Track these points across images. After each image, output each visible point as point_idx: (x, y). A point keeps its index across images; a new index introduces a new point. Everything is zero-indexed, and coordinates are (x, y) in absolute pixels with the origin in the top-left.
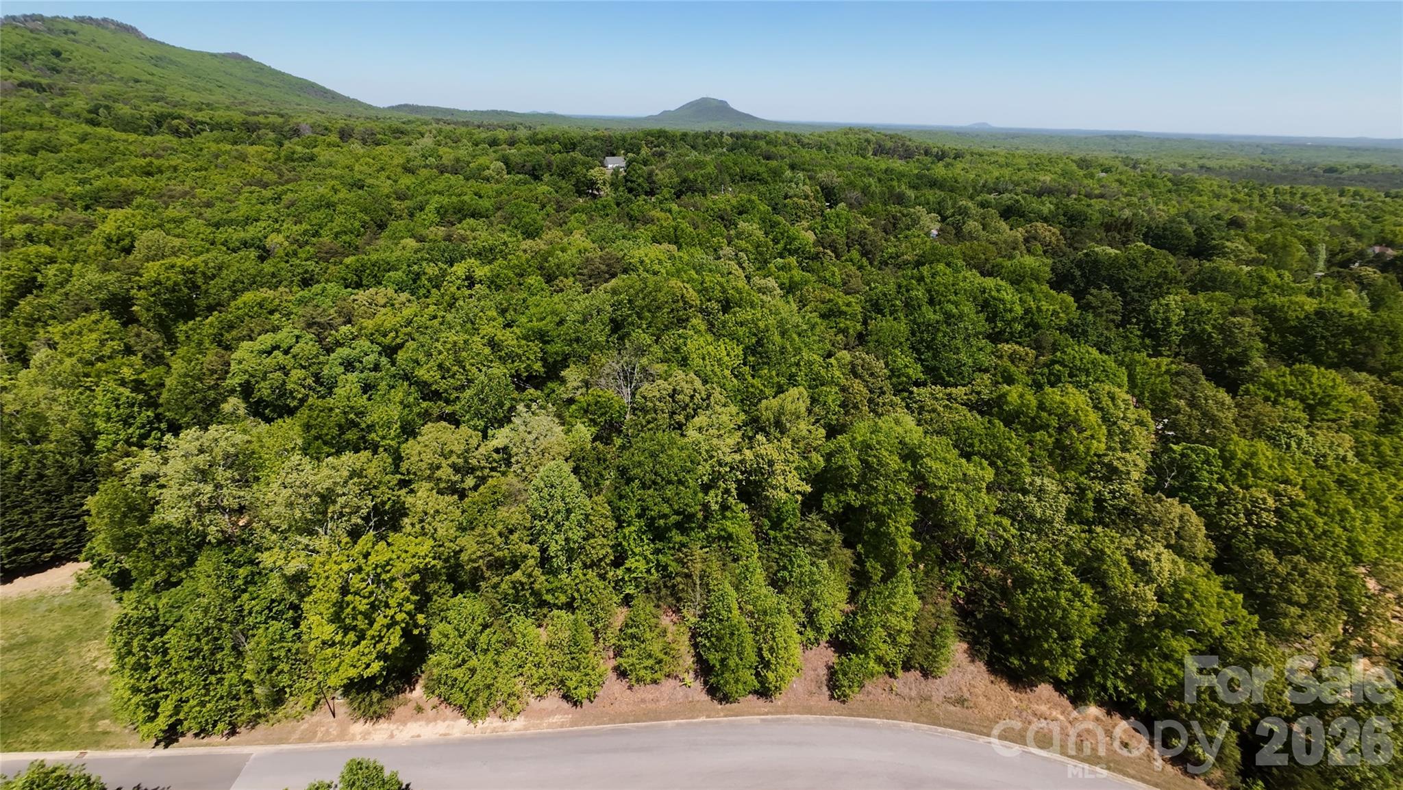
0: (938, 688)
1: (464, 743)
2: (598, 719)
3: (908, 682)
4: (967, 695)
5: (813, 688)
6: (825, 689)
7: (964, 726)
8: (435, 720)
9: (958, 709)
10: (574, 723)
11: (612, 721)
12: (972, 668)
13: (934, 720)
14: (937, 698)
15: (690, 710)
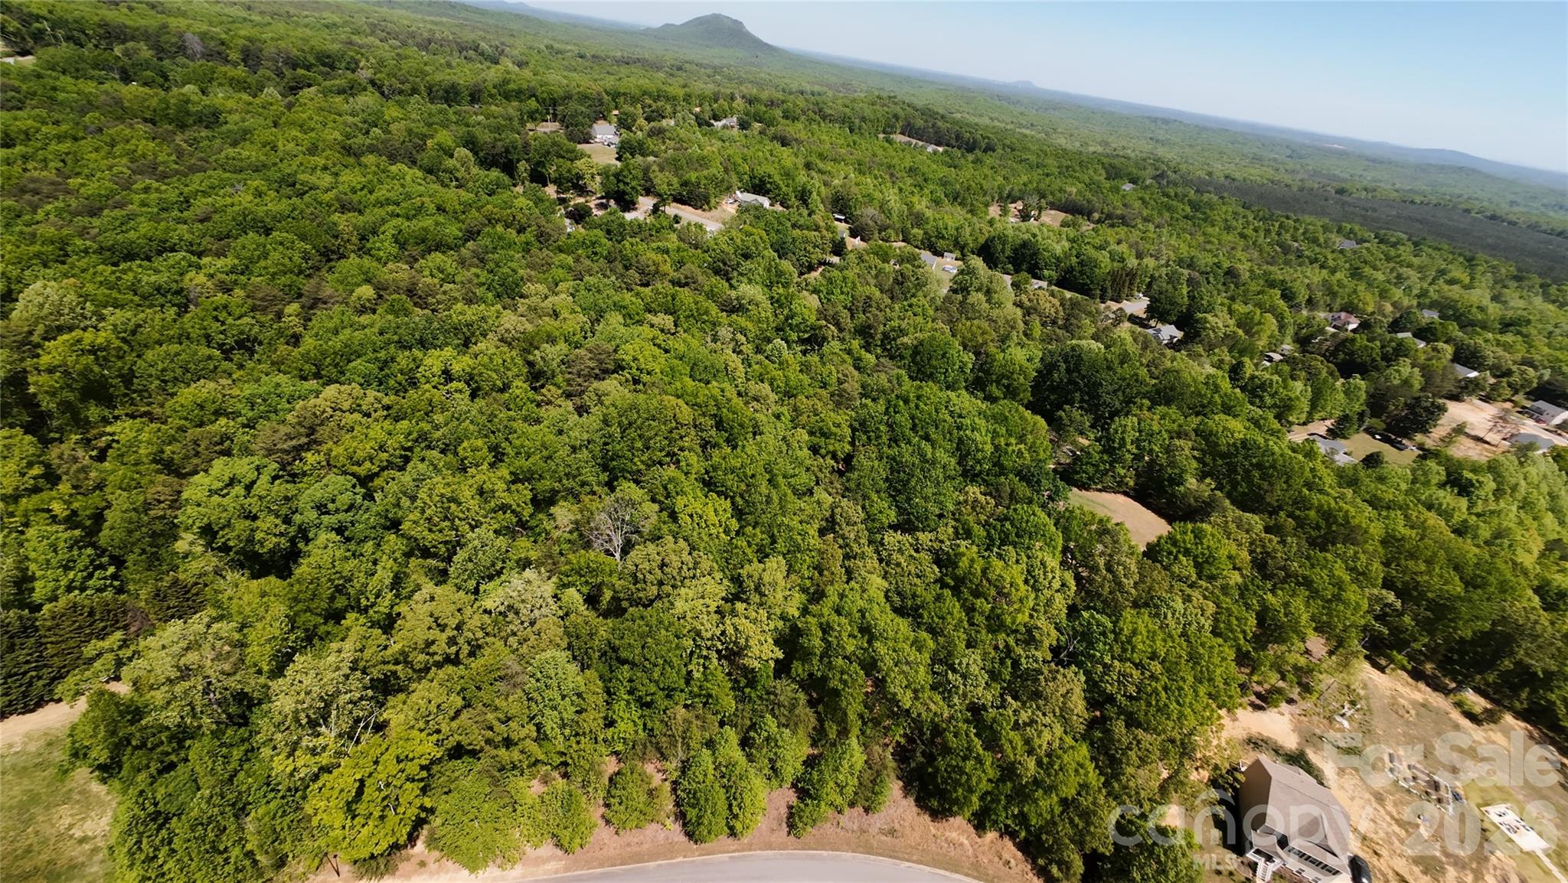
0: (878, 821)
2: (588, 864)
3: (853, 818)
4: (897, 826)
5: (775, 826)
6: (784, 825)
7: (892, 853)
8: (438, 873)
9: (888, 839)
10: (567, 869)
11: (601, 865)
12: (905, 802)
13: (869, 850)
14: (874, 830)
15: (668, 851)
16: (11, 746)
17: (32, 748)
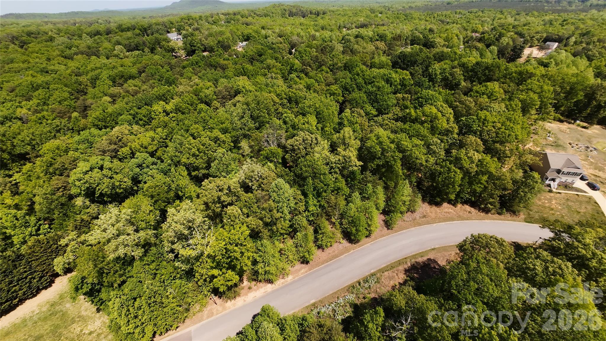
0: (417, 215)
1: (273, 292)
2: (318, 265)
3: (408, 216)
4: (425, 214)
5: (381, 229)
6: (385, 228)
7: (428, 223)
8: (258, 289)
9: (424, 219)
10: (310, 270)
11: (323, 263)
12: (424, 206)
13: (420, 225)
14: (418, 217)
15: (347, 250)
16: (33, 312)
17: (44, 309)
